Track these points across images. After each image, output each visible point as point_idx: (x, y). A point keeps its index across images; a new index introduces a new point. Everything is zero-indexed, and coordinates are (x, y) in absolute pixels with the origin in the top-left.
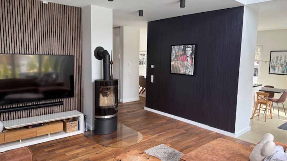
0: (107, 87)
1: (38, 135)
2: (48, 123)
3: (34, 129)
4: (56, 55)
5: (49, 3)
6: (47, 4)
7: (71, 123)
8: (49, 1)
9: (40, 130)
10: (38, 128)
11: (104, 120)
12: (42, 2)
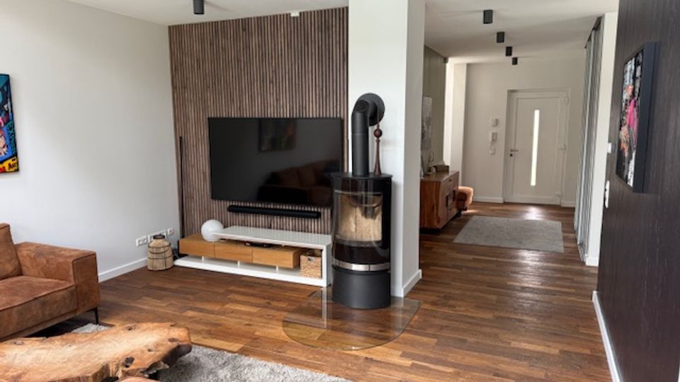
0: (355, 194)
1: (254, 262)
2: (270, 246)
3: (249, 250)
4: (316, 118)
5: (300, 13)
6: (297, 17)
7: (309, 260)
8: (301, 11)
9: (259, 254)
10: (256, 249)
11: (352, 274)
12: (290, 14)
